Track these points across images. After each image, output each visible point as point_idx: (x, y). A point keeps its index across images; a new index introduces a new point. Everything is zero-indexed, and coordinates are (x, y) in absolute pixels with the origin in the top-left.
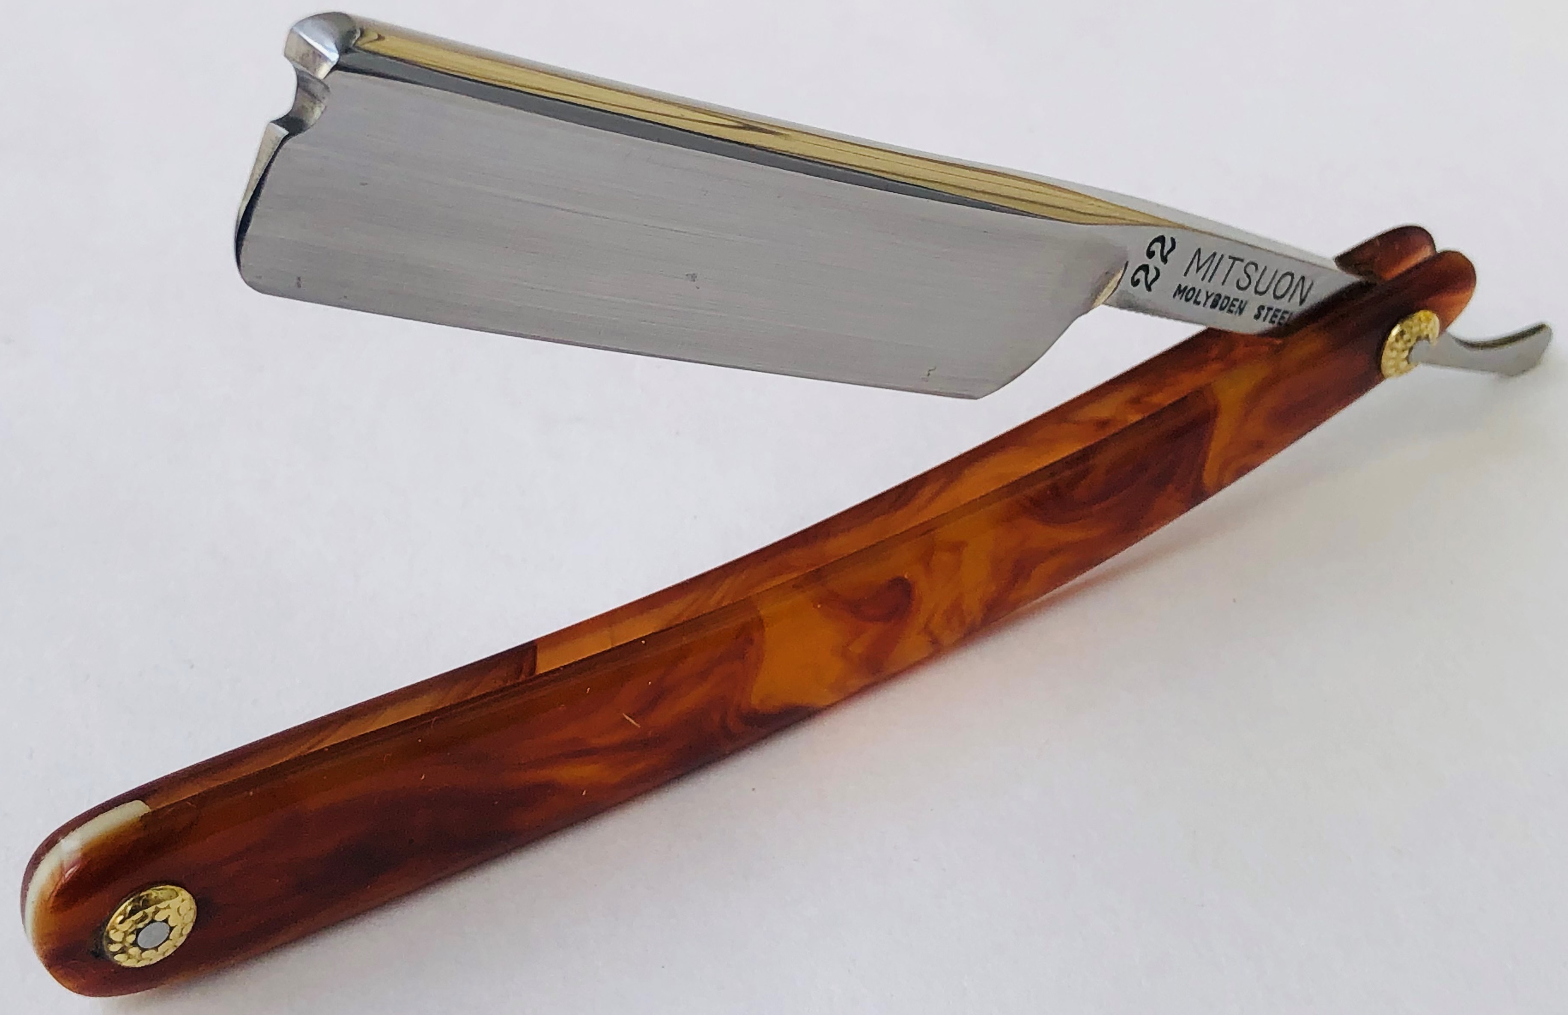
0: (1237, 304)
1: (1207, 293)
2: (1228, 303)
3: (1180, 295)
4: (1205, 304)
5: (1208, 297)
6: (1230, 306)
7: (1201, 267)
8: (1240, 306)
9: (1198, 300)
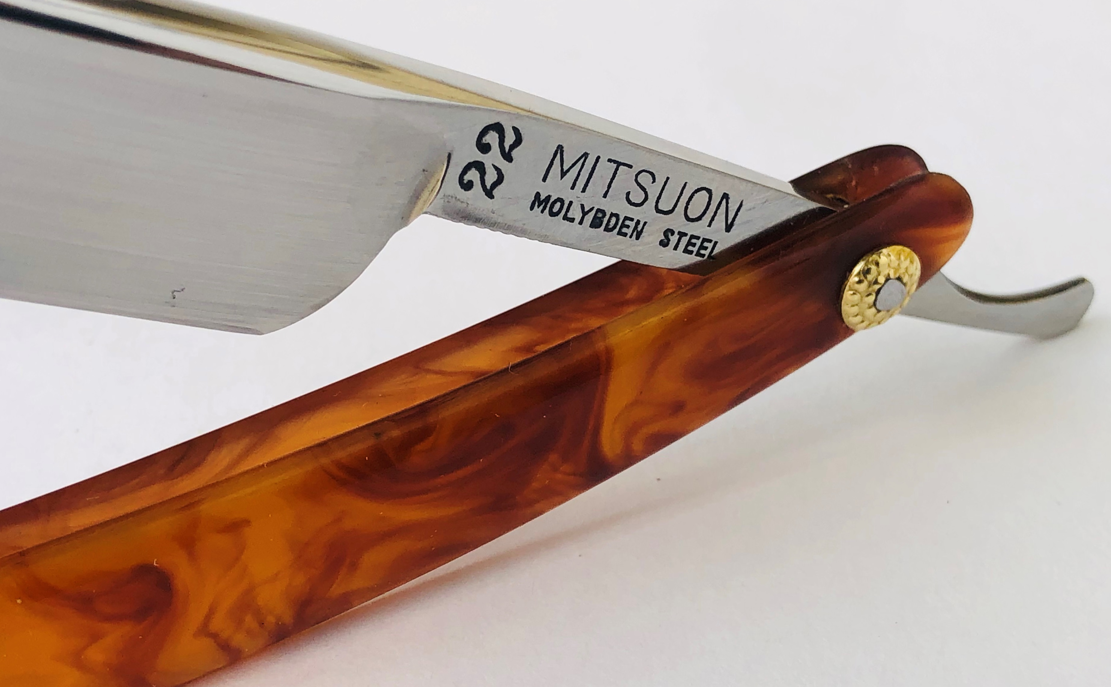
0: (632, 224)
1: (582, 206)
2: (617, 223)
3: (541, 207)
4: (581, 223)
5: (585, 213)
6: (621, 228)
7: (568, 171)
8: (636, 227)
9: (570, 215)
